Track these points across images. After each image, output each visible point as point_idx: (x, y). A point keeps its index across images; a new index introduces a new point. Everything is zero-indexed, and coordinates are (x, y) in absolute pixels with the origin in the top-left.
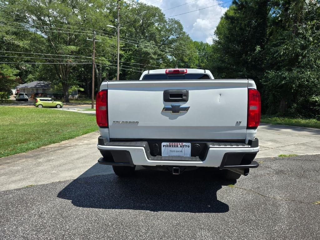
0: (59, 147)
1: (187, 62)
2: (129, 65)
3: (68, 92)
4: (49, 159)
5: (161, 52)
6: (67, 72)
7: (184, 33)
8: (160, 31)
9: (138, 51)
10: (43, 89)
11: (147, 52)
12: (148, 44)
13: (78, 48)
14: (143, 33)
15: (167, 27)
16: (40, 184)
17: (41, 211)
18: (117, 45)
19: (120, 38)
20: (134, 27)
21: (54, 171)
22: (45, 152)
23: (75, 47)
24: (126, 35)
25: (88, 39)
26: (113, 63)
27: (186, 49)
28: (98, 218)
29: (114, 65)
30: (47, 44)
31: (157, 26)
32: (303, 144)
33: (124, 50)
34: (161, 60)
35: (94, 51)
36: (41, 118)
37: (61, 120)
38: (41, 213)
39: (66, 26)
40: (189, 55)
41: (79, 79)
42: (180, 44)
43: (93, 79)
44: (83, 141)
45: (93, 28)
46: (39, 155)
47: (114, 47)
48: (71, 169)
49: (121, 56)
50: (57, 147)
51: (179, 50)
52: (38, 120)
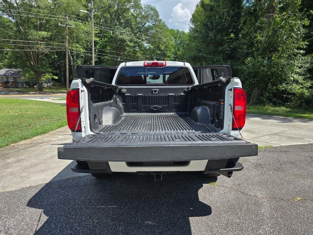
0: (31, 144)
1: (163, 50)
2: (104, 52)
3: (41, 80)
4: (19, 158)
5: (138, 40)
6: (39, 60)
7: (161, 20)
8: (136, 18)
9: (114, 38)
10: (13, 77)
11: (123, 39)
12: (124, 31)
13: (50, 33)
14: (119, 19)
15: (143, 13)
16: (7, 190)
17: (7, 226)
18: (91, 31)
19: (94, 23)
20: (109, 13)
21: (24, 174)
22: (15, 150)
23: (46, 33)
24: (100, 20)
25: (60, 25)
26: (88, 50)
27: (162, 37)
28: (73, 231)
29: (88, 52)
30: (15, 29)
31: (132, 12)
32: (277, 134)
33: (99, 37)
34: (137, 48)
35: (67, 37)
36: (11, 109)
37: (34, 112)
38: (8, 229)
39: (36, 10)
40: (165, 43)
41: (52, 67)
42: (157, 31)
43: (67, 67)
44: (57, 136)
45: (65, 13)
46: (7, 154)
47: (88, 33)
48: (43, 171)
49: (96, 43)
50: (28, 144)
51: (156, 37)
52: (8, 112)
